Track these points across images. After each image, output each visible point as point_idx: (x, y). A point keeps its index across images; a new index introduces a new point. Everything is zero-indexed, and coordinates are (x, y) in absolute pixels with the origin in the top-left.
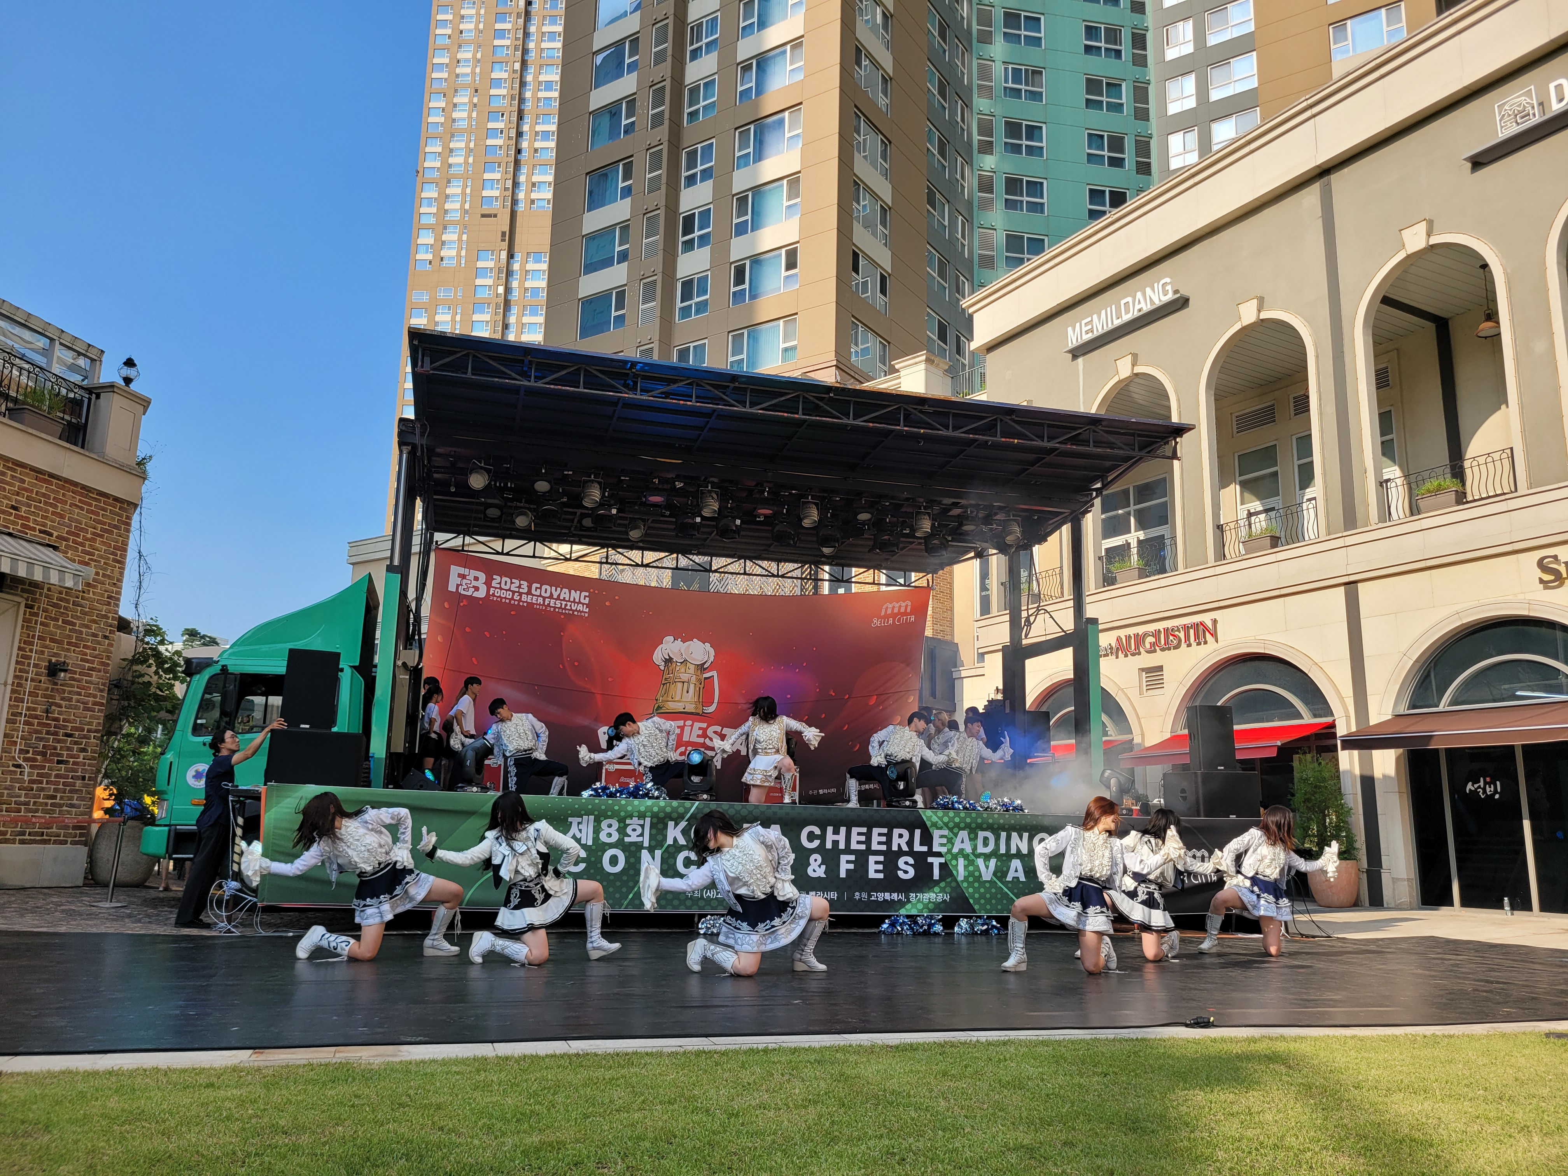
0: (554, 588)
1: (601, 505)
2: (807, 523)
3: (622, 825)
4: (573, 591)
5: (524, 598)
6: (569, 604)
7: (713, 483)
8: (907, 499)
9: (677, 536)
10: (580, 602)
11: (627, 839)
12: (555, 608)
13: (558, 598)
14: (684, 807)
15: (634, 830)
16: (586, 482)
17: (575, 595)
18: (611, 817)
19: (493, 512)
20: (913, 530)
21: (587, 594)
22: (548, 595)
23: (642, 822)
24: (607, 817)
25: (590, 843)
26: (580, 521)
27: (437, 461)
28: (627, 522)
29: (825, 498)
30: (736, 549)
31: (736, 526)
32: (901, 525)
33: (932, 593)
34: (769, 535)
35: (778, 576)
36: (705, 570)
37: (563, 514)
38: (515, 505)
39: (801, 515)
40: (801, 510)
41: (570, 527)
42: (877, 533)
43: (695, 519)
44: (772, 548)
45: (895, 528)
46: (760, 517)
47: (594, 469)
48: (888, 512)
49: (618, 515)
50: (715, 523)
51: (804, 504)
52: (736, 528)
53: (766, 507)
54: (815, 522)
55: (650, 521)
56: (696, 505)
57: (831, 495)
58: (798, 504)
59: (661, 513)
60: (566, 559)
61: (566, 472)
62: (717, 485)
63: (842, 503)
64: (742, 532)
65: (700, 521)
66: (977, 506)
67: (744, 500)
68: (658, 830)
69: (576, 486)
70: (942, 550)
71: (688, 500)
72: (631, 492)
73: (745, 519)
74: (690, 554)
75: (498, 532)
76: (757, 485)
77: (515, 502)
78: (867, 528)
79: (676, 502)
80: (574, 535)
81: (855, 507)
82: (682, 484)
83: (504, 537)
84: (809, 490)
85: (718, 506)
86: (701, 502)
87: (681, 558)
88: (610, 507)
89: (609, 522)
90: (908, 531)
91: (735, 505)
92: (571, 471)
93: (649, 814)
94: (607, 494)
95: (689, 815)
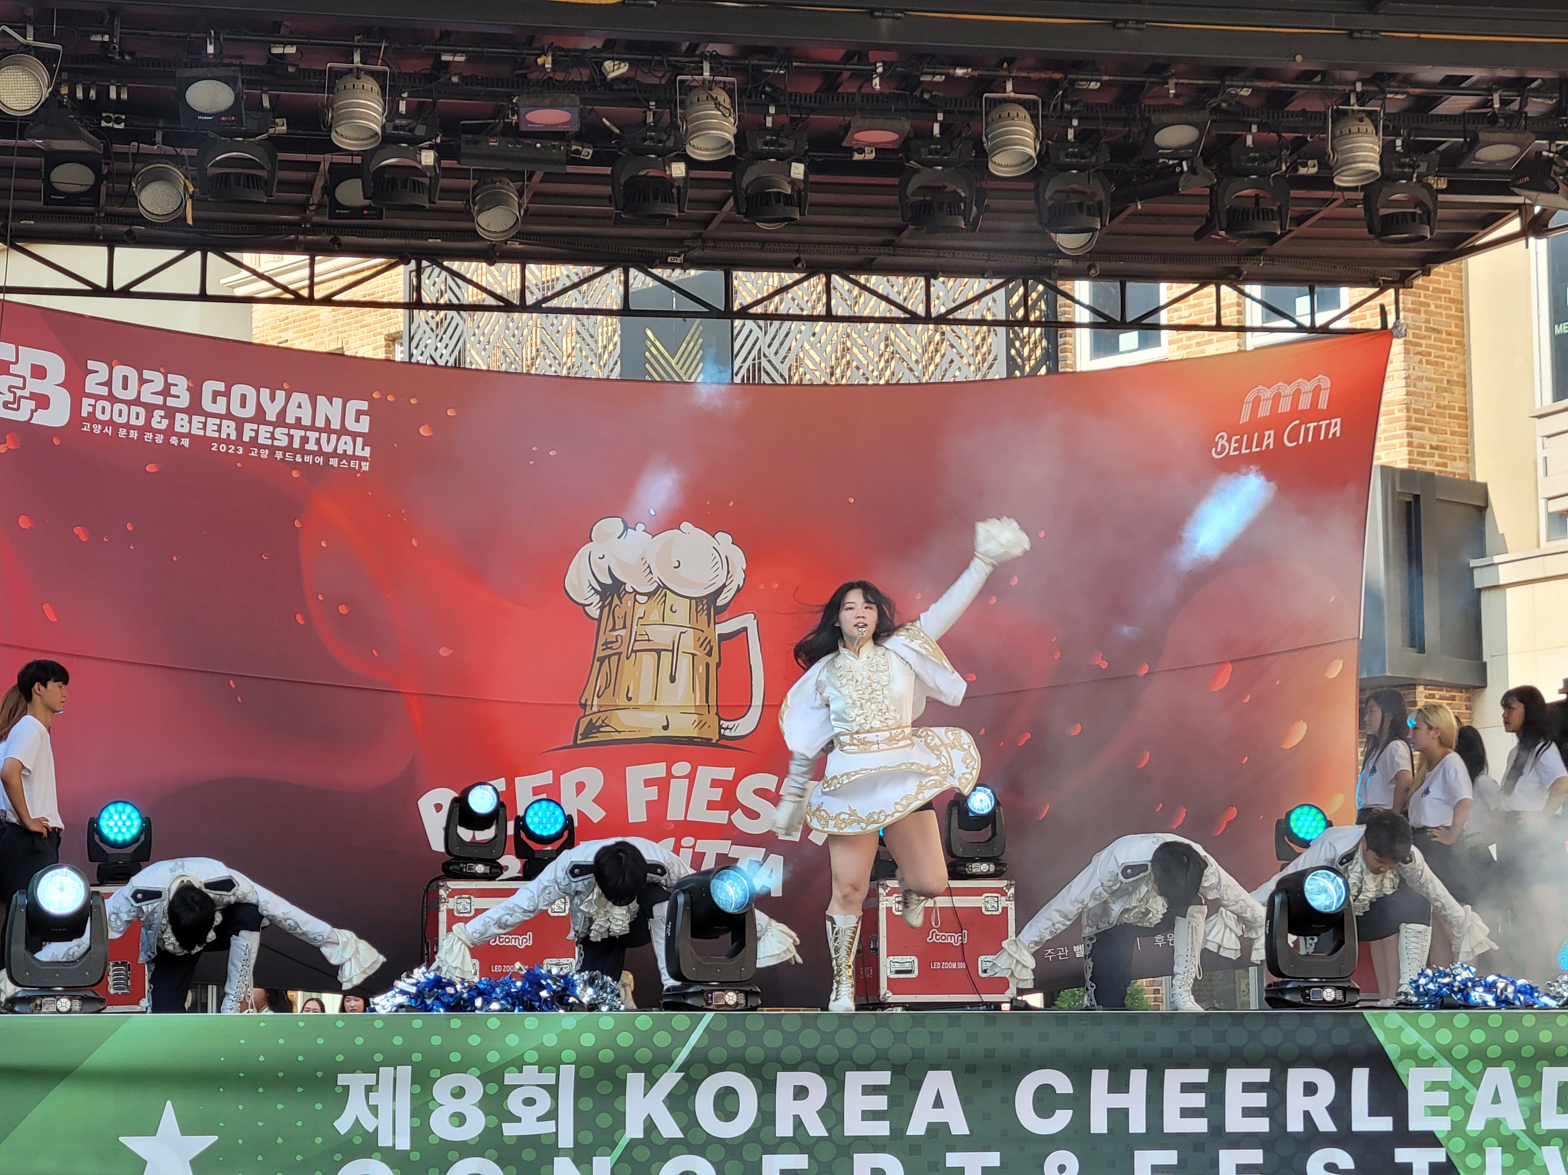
0: (265, 392)
1: (388, 140)
2: (1002, 165)
3: (493, 1088)
4: (321, 400)
5: (181, 422)
6: (310, 436)
7: (713, 57)
8: (1306, 76)
10: (343, 431)
11: (509, 1130)
12: (272, 448)
13: (281, 420)
14: (670, 1032)
15: (529, 1102)
16: (337, 74)
17: (329, 409)
18: (461, 1068)
19: (71, 177)
20: (1327, 168)
21: (364, 405)
22: (250, 411)
23: (549, 1079)
24: (448, 1069)
25: (404, 1144)
26: (329, 190)
28: (468, 184)
29: (1054, 85)
30: (800, 243)
31: (793, 182)
32: (1291, 154)
33: (1397, 346)
34: (894, 199)
35: (927, 319)
36: (712, 313)
37: (280, 169)
38: (136, 151)
39: (984, 139)
40: (987, 125)
41: (303, 207)
42: (1220, 181)
43: (667, 168)
44: (905, 239)
45: (1273, 164)
46: (861, 151)
47: (359, 37)
48: (1248, 116)
49: (439, 164)
50: (728, 175)
51: (995, 106)
52: (793, 189)
53: (880, 122)
54: (1027, 161)
55: (537, 177)
56: (668, 127)
57: (1070, 76)
58: (975, 105)
59: (568, 151)
60: (298, 300)
61: (277, 50)
62: (730, 64)
63: (1106, 98)
64: (812, 197)
65: (684, 175)
66: (1520, 85)
67: (812, 104)
68: (599, 1098)
69: (310, 88)
70: (1417, 221)
71: (645, 112)
72: (474, 96)
73: (820, 157)
74: (665, 264)
75: (94, 228)
76: (848, 57)
77: (136, 144)
78: (1185, 169)
79: (608, 123)
80: (317, 228)
81: (1149, 106)
82: (624, 68)
83: (111, 242)
84: (1005, 65)
85: (734, 130)
86: (684, 118)
87: (639, 280)
88: (415, 143)
89: (415, 191)
90: (1311, 169)
91: (785, 119)
92: (292, 44)
93: (569, 1054)
94: (402, 106)
95: (685, 1052)
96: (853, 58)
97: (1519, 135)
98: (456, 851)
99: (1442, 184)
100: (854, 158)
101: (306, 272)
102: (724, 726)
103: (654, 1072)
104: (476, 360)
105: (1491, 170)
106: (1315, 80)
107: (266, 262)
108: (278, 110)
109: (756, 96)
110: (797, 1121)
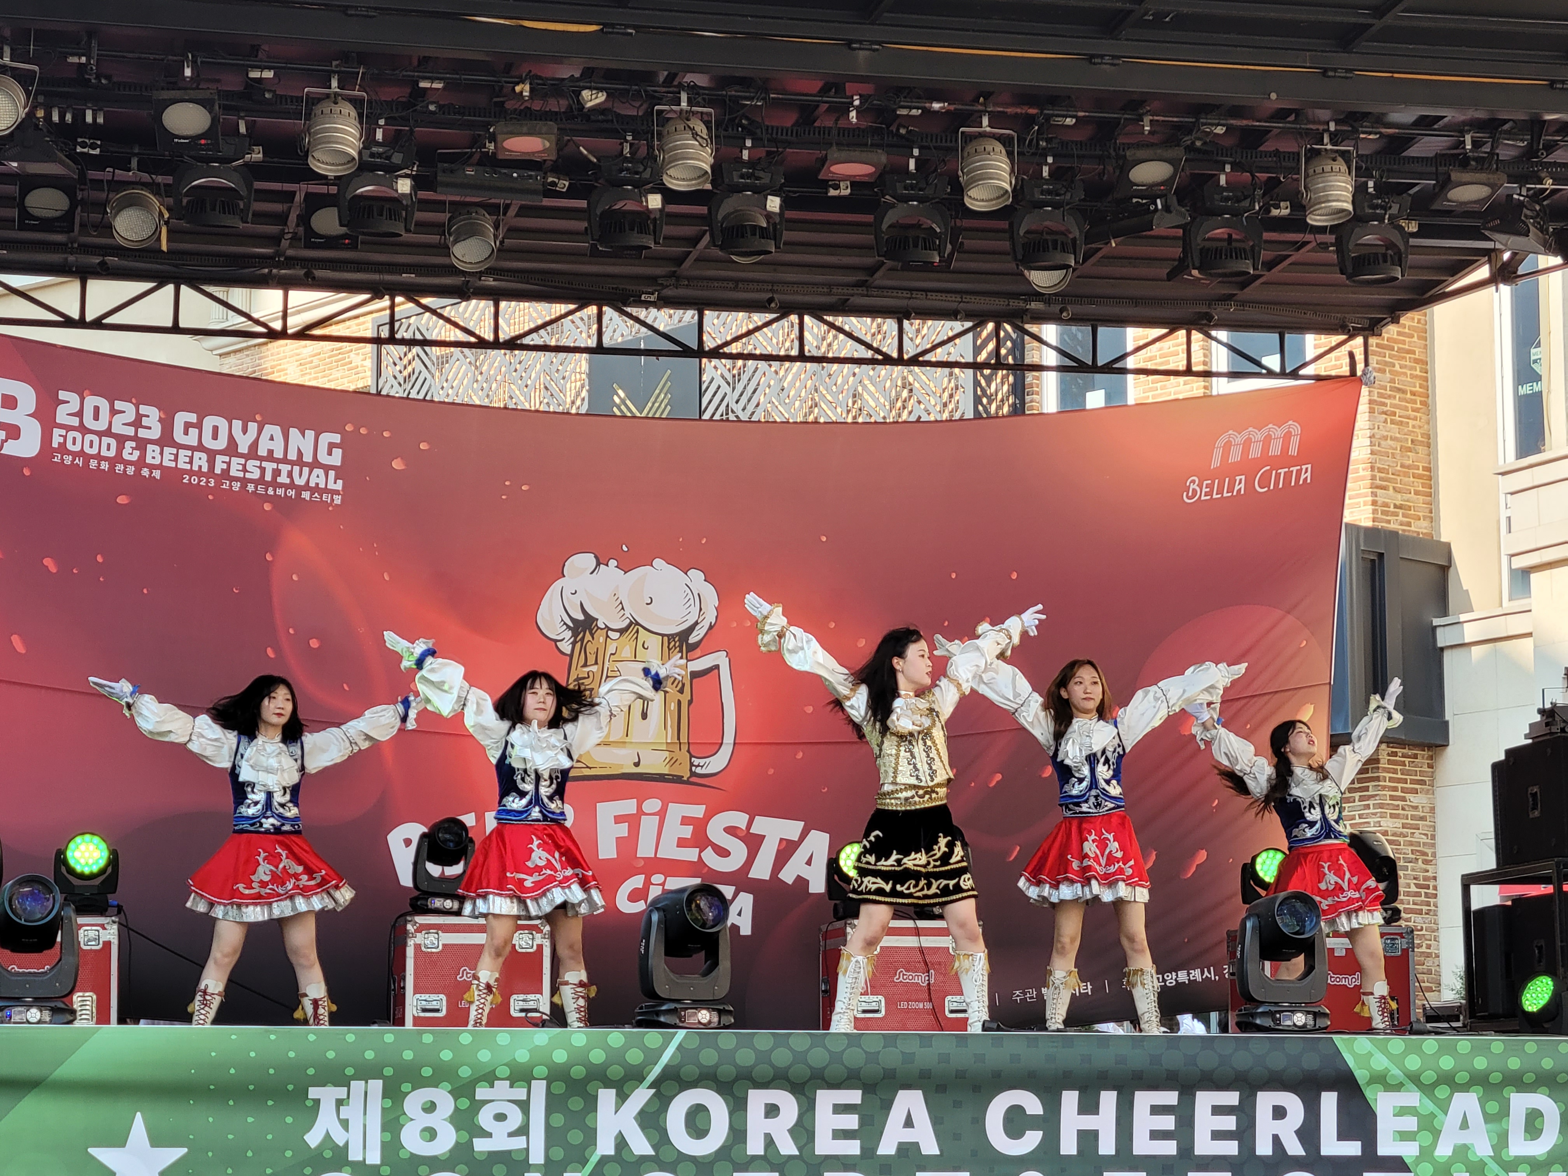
0: (237, 423)
1: (364, 168)
2: (977, 199)
3: (464, 1103)
4: (294, 432)
5: (153, 454)
6: (285, 468)
7: (692, 89)
8: (1280, 115)
10: (315, 464)
11: (480, 1145)
12: (244, 482)
13: (253, 452)
14: (644, 1048)
15: (500, 1117)
16: (314, 101)
17: (302, 442)
18: (431, 1083)
19: (47, 202)
20: (1300, 207)
21: (336, 438)
22: (221, 442)
23: (521, 1093)
24: (419, 1084)
25: (377, 1159)
26: (304, 220)
28: (444, 217)
29: (1029, 120)
30: (773, 283)
31: (769, 216)
32: (1264, 195)
33: (1365, 393)
34: (868, 238)
35: (900, 361)
36: (686, 352)
37: (255, 200)
38: (110, 178)
39: (960, 173)
40: (962, 158)
42: (1193, 219)
43: (644, 199)
44: (879, 279)
45: (1246, 203)
46: (837, 187)
47: (337, 62)
48: (1222, 156)
49: (416, 195)
50: (704, 210)
51: (971, 141)
52: (768, 222)
53: (856, 154)
54: (1002, 196)
55: (512, 212)
56: (645, 158)
57: (1046, 112)
58: (951, 141)
59: (544, 184)
60: (272, 333)
61: (254, 74)
62: (707, 95)
63: (1081, 136)
64: (787, 236)
65: (660, 206)
66: (1492, 127)
67: (789, 138)
68: (570, 1114)
69: (286, 115)
70: (1389, 263)
71: (621, 144)
72: (450, 125)
73: (795, 192)
74: (639, 304)
75: (66, 259)
76: (825, 90)
77: (111, 170)
78: (1160, 207)
79: (585, 152)
80: (291, 262)
81: (1124, 144)
82: (602, 97)
83: (85, 274)
84: (982, 99)
85: (711, 160)
86: (661, 148)
87: (612, 318)
88: (392, 173)
89: (391, 219)
90: (1283, 211)
91: (761, 152)
92: (269, 68)
93: (541, 1070)
94: (379, 135)
95: (657, 1070)
96: (830, 90)
97: (1490, 176)
98: (424, 886)
99: (1414, 227)
100: (829, 194)
101: (279, 306)
102: (696, 763)
103: (625, 1088)
105: (1461, 213)
106: (1289, 119)
108: (254, 137)
109: (733, 130)
110: (769, 1141)
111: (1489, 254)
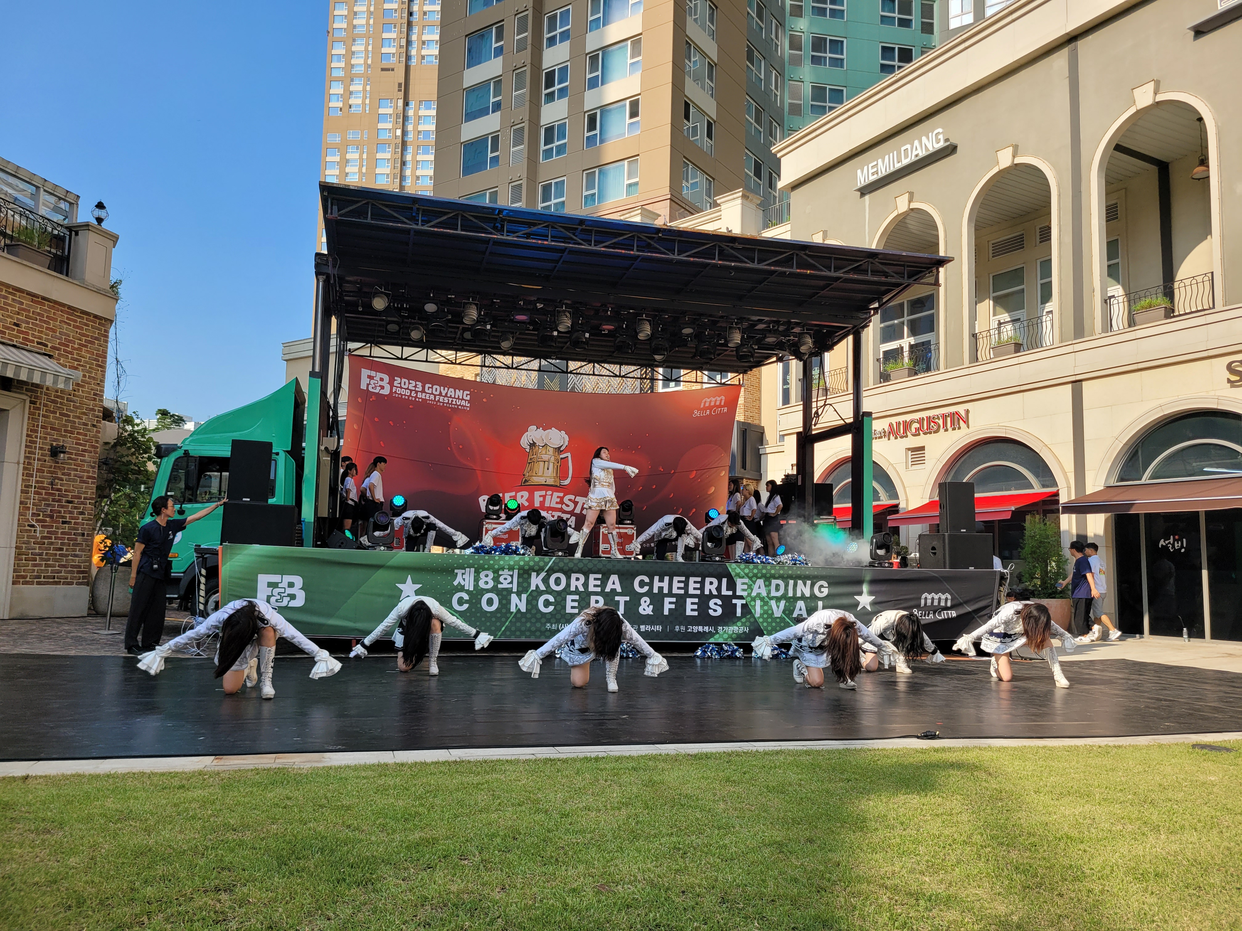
0: (442, 388)
1: (478, 322)
2: (641, 336)
3: (496, 575)
4: (457, 390)
5: (420, 395)
6: (454, 400)
7: (566, 304)
8: (722, 317)
9: (539, 347)
10: (463, 399)
11: (500, 586)
12: (444, 403)
13: (446, 395)
14: (544, 562)
15: (505, 579)
16: (465, 304)
17: (459, 393)
18: (488, 569)
19: (393, 328)
20: (726, 341)
21: (469, 393)
22: (438, 393)
23: (511, 573)
24: (484, 569)
25: (471, 589)
26: (462, 334)
27: (348, 287)
28: (499, 335)
29: (656, 315)
30: (587, 355)
31: (586, 338)
32: (717, 337)
33: (742, 389)
34: (613, 344)
35: (620, 376)
36: (563, 372)
37: (449, 328)
38: (410, 321)
39: (637, 329)
40: (638, 325)
41: (455, 338)
42: (698, 343)
43: (552, 333)
44: (615, 355)
45: (712, 339)
47: (471, 294)
48: (707, 327)
49: (492, 329)
50: (569, 335)
51: (640, 321)
52: (586, 340)
53: (610, 323)
54: (648, 336)
55: (518, 333)
56: (553, 322)
57: (660, 313)
58: (635, 321)
59: (526, 327)
60: (452, 363)
61: (449, 296)
62: (570, 306)
63: (670, 320)
64: (591, 343)
65: (557, 335)
66: (777, 322)
67: (592, 318)
68: (524, 579)
69: (458, 307)
70: (749, 357)
71: (547, 318)
73: (593, 332)
74: (551, 358)
75: (398, 341)
78: (690, 340)
79: (537, 320)
80: (458, 344)
81: (680, 323)
82: (542, 306)
83: (403, 346)
84: (644, 310)
85: (571, 323)
86: (558, 320)
87: (543, 362)
88: (486, 323)
89: (485, 336)
90: (722, 342)
91: (584, 321)
92: (453, 295)
93: (516, 567)
94: (482, 313)
95: (547, 567)
96: (603, 306)
97: (777, 335)
98: (488, 512)
99: (756, 347)
101: (454, 356)
103: (539, 572)
104: (499, 382)
105: (769, 344)
107: (444, 353)
108: (449, 312)
109: (577, 315)
110: (576, 587)
111: (776, 355)
